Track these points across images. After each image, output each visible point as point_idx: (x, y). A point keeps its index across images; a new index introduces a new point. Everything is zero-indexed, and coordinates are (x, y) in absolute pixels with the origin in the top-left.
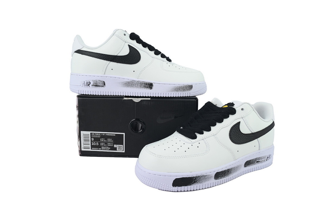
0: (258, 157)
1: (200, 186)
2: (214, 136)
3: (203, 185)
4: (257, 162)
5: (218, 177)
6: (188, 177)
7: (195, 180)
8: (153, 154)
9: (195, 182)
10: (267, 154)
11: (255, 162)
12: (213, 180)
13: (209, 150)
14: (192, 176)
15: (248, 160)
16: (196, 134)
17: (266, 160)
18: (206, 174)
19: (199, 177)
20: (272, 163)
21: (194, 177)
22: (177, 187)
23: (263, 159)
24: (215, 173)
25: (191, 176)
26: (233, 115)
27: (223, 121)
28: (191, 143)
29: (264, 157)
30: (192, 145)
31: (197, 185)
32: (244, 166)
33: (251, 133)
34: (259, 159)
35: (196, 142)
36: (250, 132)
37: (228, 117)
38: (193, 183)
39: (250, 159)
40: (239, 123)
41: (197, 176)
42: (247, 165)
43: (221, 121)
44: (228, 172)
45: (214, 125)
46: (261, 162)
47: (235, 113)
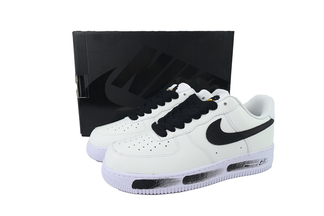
0: (247, 160)
1: (164, 190)
2: (187, 134)
3: (168, 189)
4: (246, 166)
5: (189, 182)
6: (149, 179)
7: (157, 183)
8: (115, 152)
9: (158, 186)
10: (261, 158)
11: (243, 166)
12: (181, 185)
13: (179, 150)
14: (155, 179)
15: (232, 163)
16: (167, 131)
17: (260, 164)
18: (172, 178)
19: (162, 180)
20: (271, 167)
21: (156, 180)
22: (137, 189)
23: (255, 164)
24: (184, 176)
25: (153, 179)
26: (214, 111)
27: (200, 118)
28: (160, 141)
29: (256, 161)
30: (160, 144)
31: (160, 189)
32: (226, 171)
33: (235, 132)
34: (248, 162)
35: (164, 140)
36: (233, 131)
37: (208, 112)
38: (156, 186)
39: (235, 163)
40: (220, 120)
41: (161, 178)
42: (232, 169)
43: (198, 117)
44: (203, 176)
45: (189, 121)
46: (252, 166)
47: (216, 108)
